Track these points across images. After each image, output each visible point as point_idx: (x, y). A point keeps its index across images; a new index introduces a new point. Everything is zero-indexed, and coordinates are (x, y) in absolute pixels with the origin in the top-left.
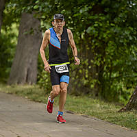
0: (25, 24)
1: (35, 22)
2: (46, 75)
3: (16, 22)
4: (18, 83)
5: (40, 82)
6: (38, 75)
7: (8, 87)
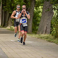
0: (45, 6)
1: (50, 6)
2: (55, 30)
3: (41, 6)
4: (42, 33)
5: (52, 33)
6: (51, 30)
7: (37, 35)
